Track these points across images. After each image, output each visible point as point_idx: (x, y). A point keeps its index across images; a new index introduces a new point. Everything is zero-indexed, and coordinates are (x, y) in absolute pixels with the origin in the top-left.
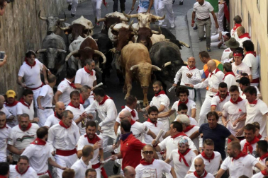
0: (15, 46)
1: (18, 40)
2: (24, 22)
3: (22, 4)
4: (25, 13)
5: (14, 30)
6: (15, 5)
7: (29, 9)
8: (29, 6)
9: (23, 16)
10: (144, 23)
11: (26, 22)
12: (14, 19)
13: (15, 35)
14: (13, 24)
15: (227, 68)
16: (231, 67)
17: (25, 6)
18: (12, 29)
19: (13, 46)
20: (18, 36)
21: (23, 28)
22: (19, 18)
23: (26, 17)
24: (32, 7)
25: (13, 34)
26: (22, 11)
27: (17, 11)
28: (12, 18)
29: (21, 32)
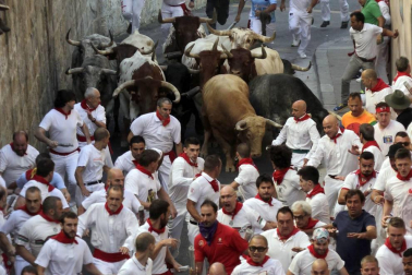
0: (12, 110)
1: (16, 100)
2: (27, 68)
3: (25, 36)
4: (30, 52)
5: (10, 82)
6: (13, 39)
7: (37, 44)
8: (37, 40)
9: (26, 56)
10: (239, 42)
11: (31, 69)
12: (10, 63)
13: (11, 92)
14: (8, 71)
15: (366, 133)
16: (372, 131)
17: (29, 40)
18: (7, 80)
19: (9, 110)
20: (16, 92)
21: (26, 78)
22: (19, 61)
23: (31, 60)
24: (42, 40)
25: (7, 90)
26: (23, 48)
27: (15, 49)
28: (6, 61)
29: (23, 86)
